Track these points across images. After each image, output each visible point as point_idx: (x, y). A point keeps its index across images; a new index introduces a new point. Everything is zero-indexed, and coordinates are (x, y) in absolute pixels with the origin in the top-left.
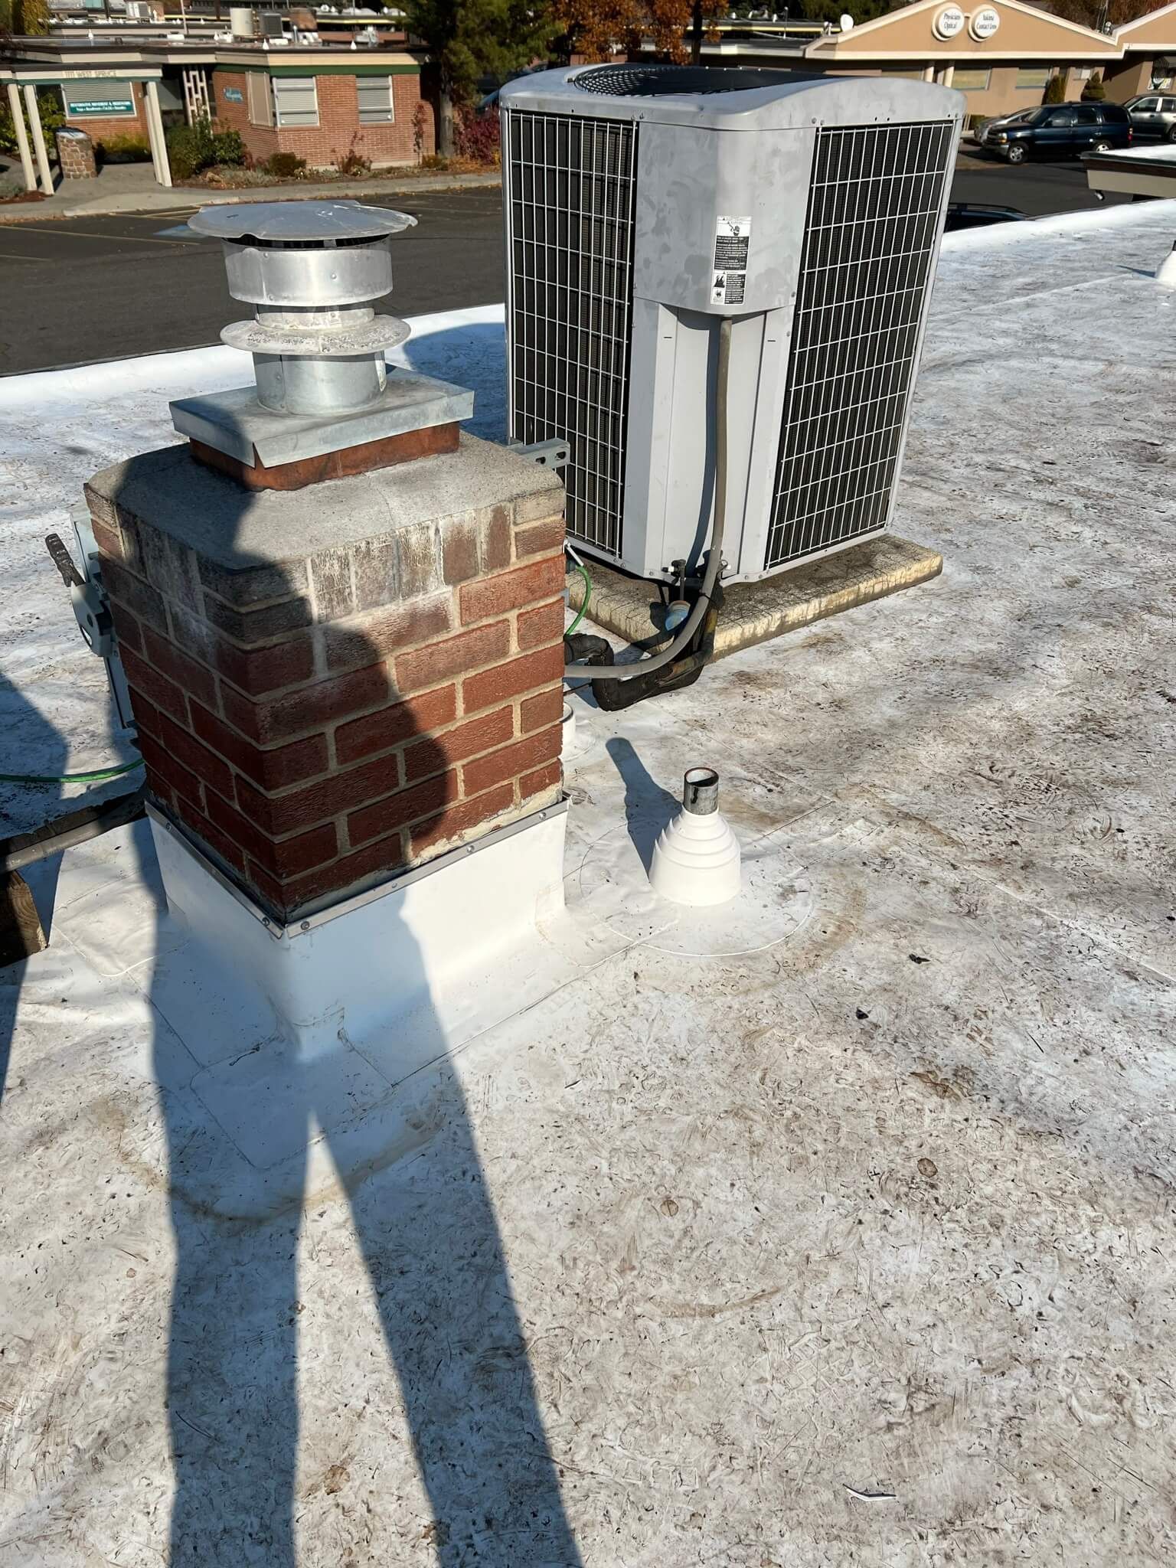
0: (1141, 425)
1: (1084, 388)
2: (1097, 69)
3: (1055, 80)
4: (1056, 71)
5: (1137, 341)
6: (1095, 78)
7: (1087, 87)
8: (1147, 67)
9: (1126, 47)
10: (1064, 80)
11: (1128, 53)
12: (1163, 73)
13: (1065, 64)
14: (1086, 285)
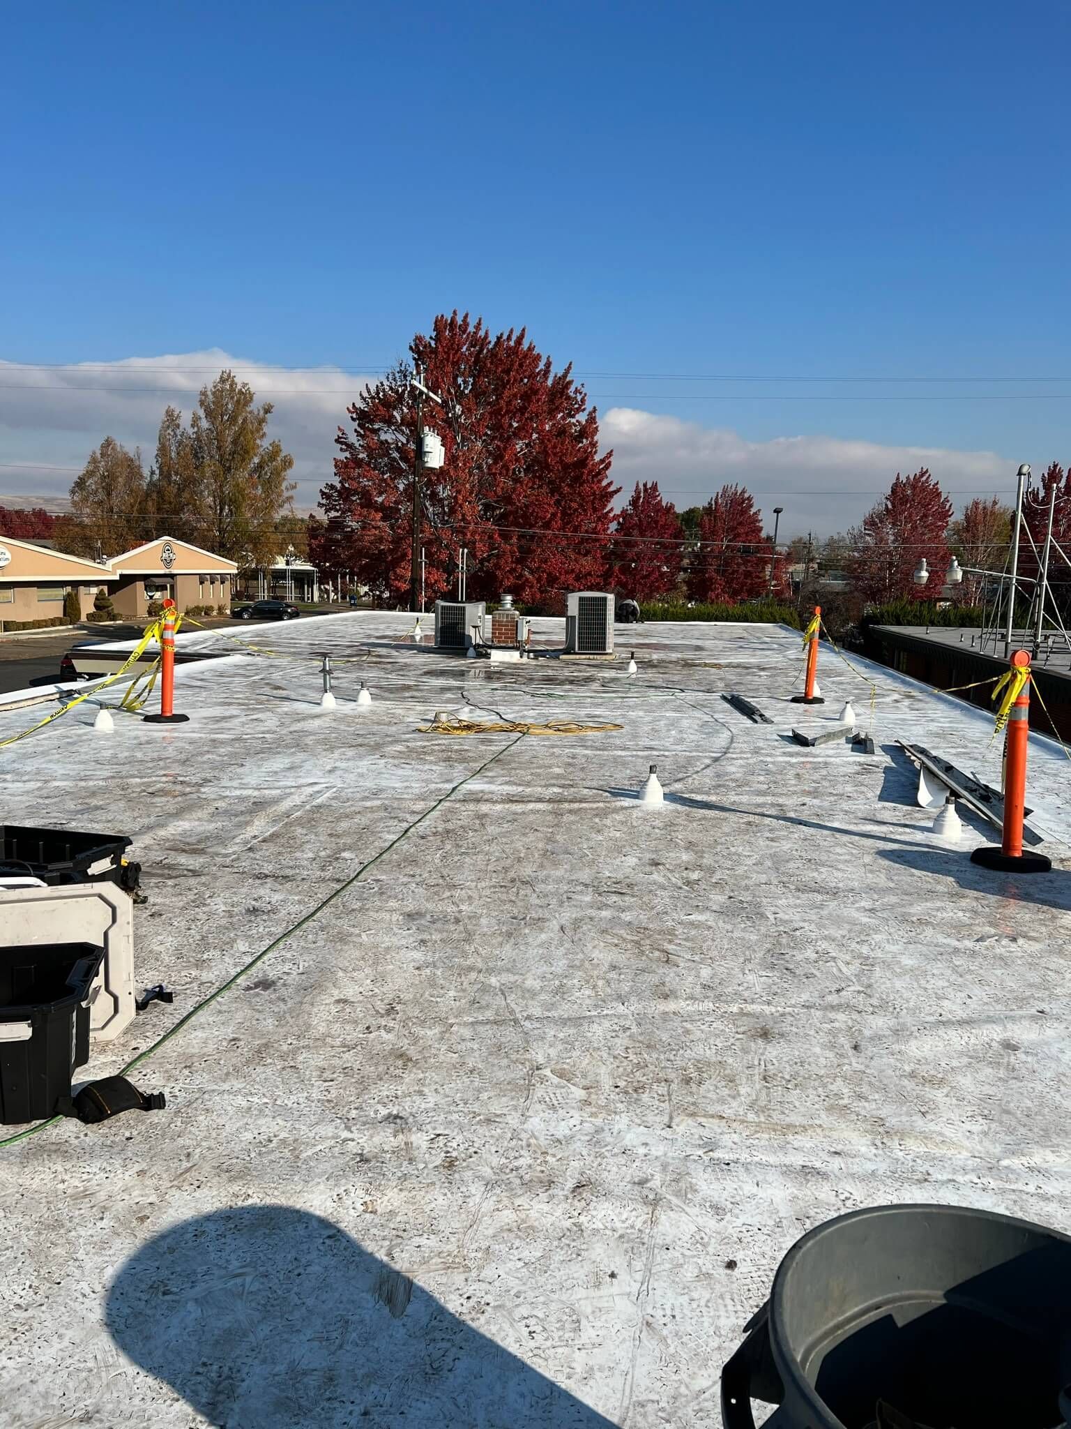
0: (57, 815)
1: (24, 798)
2: (101, 587)
3: (69, 595)
4: (69, 589)
5: (70, 766)
6: (101, 592)
7: (96, 599)
8: (140, 585)
9: (119, 572)
10: (76, 595)
11: (121, 576)
12: (154, 589)
13: (75, 584)
14: (42, 736)
